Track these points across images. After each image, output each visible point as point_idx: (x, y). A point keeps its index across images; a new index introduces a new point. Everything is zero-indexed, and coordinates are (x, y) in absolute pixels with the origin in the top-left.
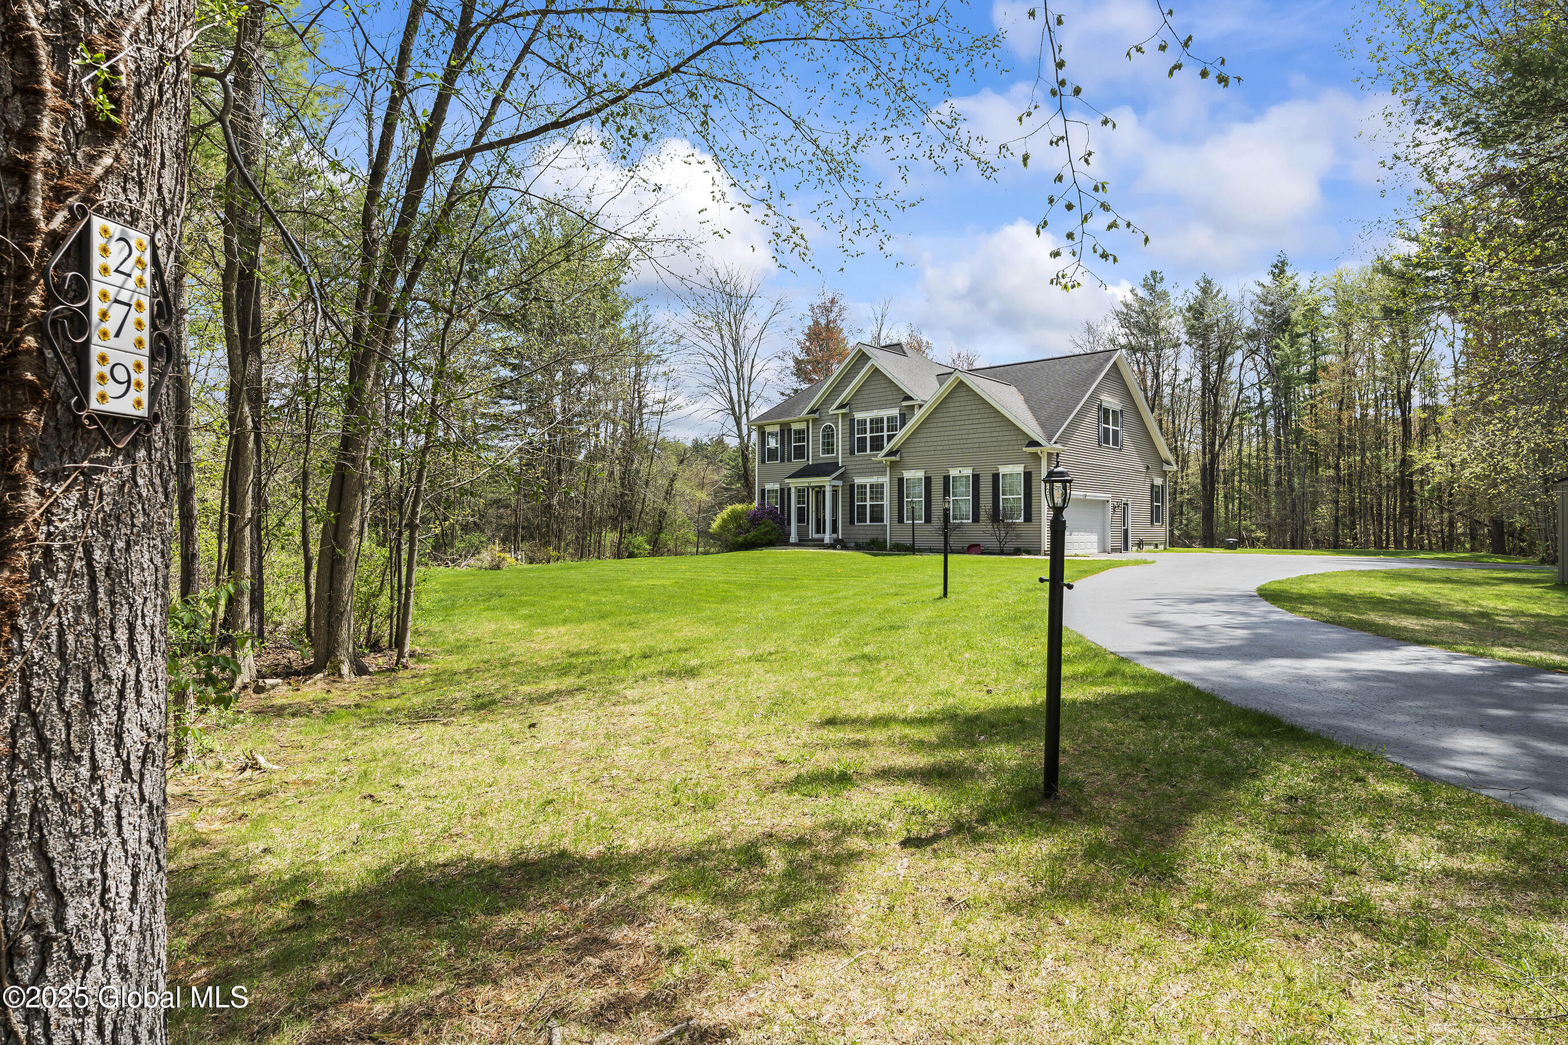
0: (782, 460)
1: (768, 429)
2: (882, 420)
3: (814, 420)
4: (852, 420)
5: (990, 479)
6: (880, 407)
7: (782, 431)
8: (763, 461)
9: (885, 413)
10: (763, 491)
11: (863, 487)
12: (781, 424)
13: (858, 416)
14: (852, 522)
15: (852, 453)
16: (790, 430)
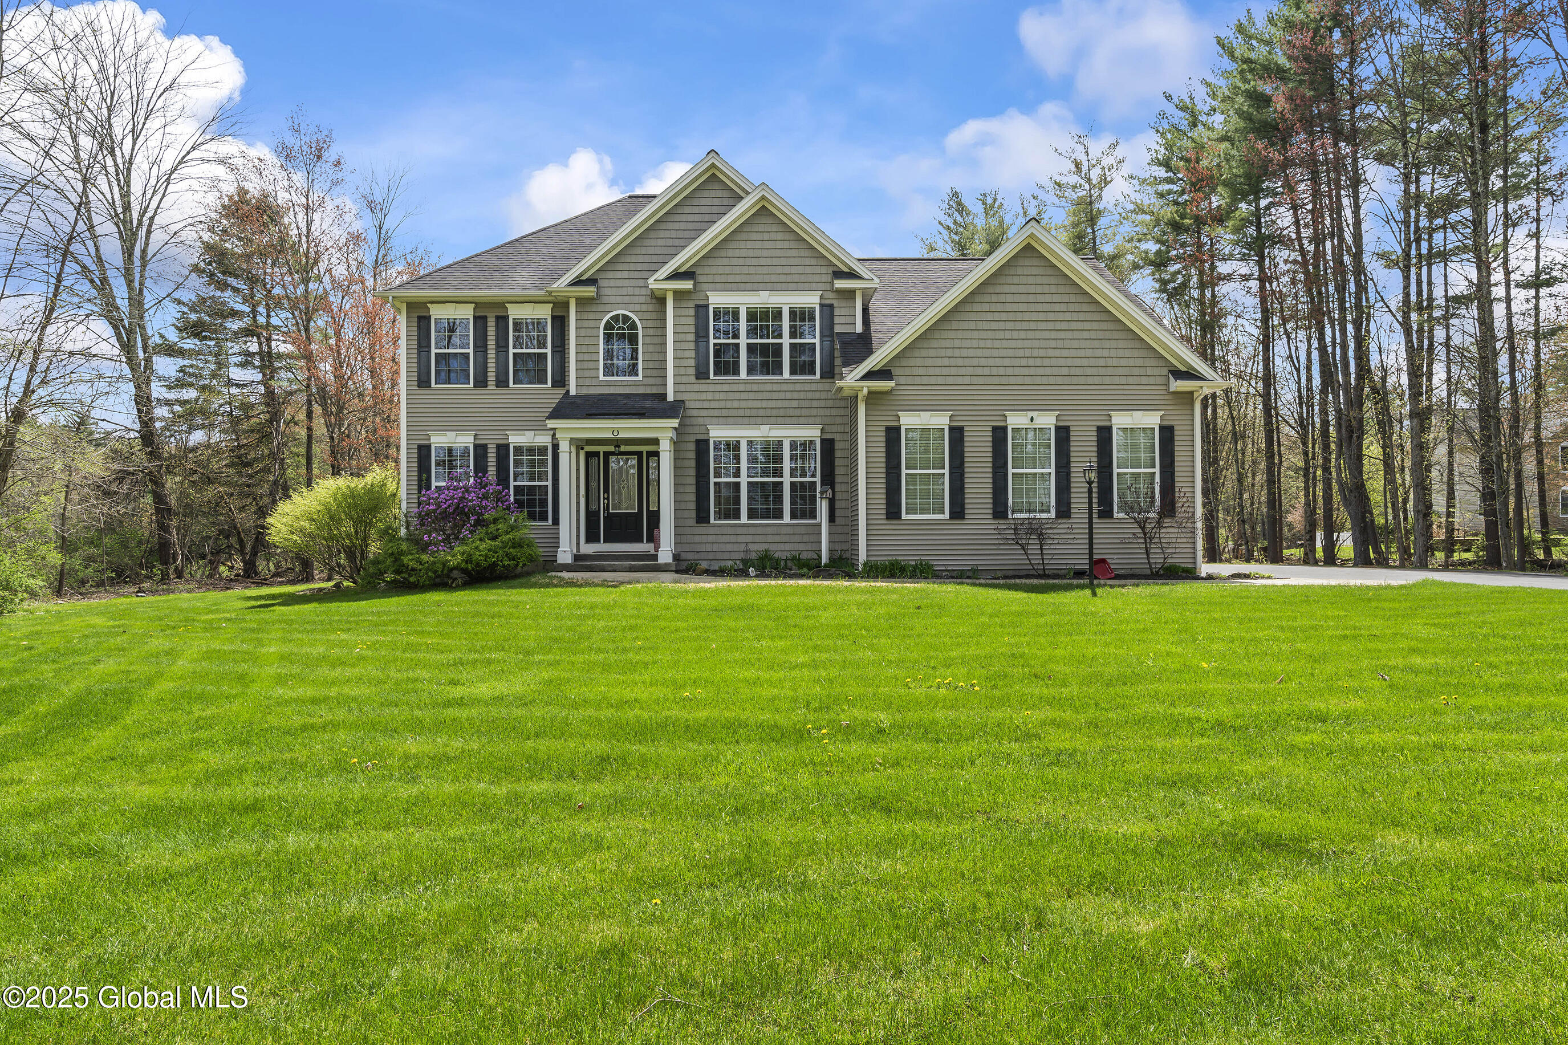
0: (481, 382)
1: (437, 312)
2: (778, 314)
3: (581, 302)
4: (702, 309)
5: (1093, 437)
6: (774, 287)
7: (480, 321)
8: (423, 382)
9: (786, 300)
10: (423, 452)
11: (734, 447)
12: (478, 305)
13: (717, 300)
14: (702, 517)
15: (701, 374)
16: (502, 320)
